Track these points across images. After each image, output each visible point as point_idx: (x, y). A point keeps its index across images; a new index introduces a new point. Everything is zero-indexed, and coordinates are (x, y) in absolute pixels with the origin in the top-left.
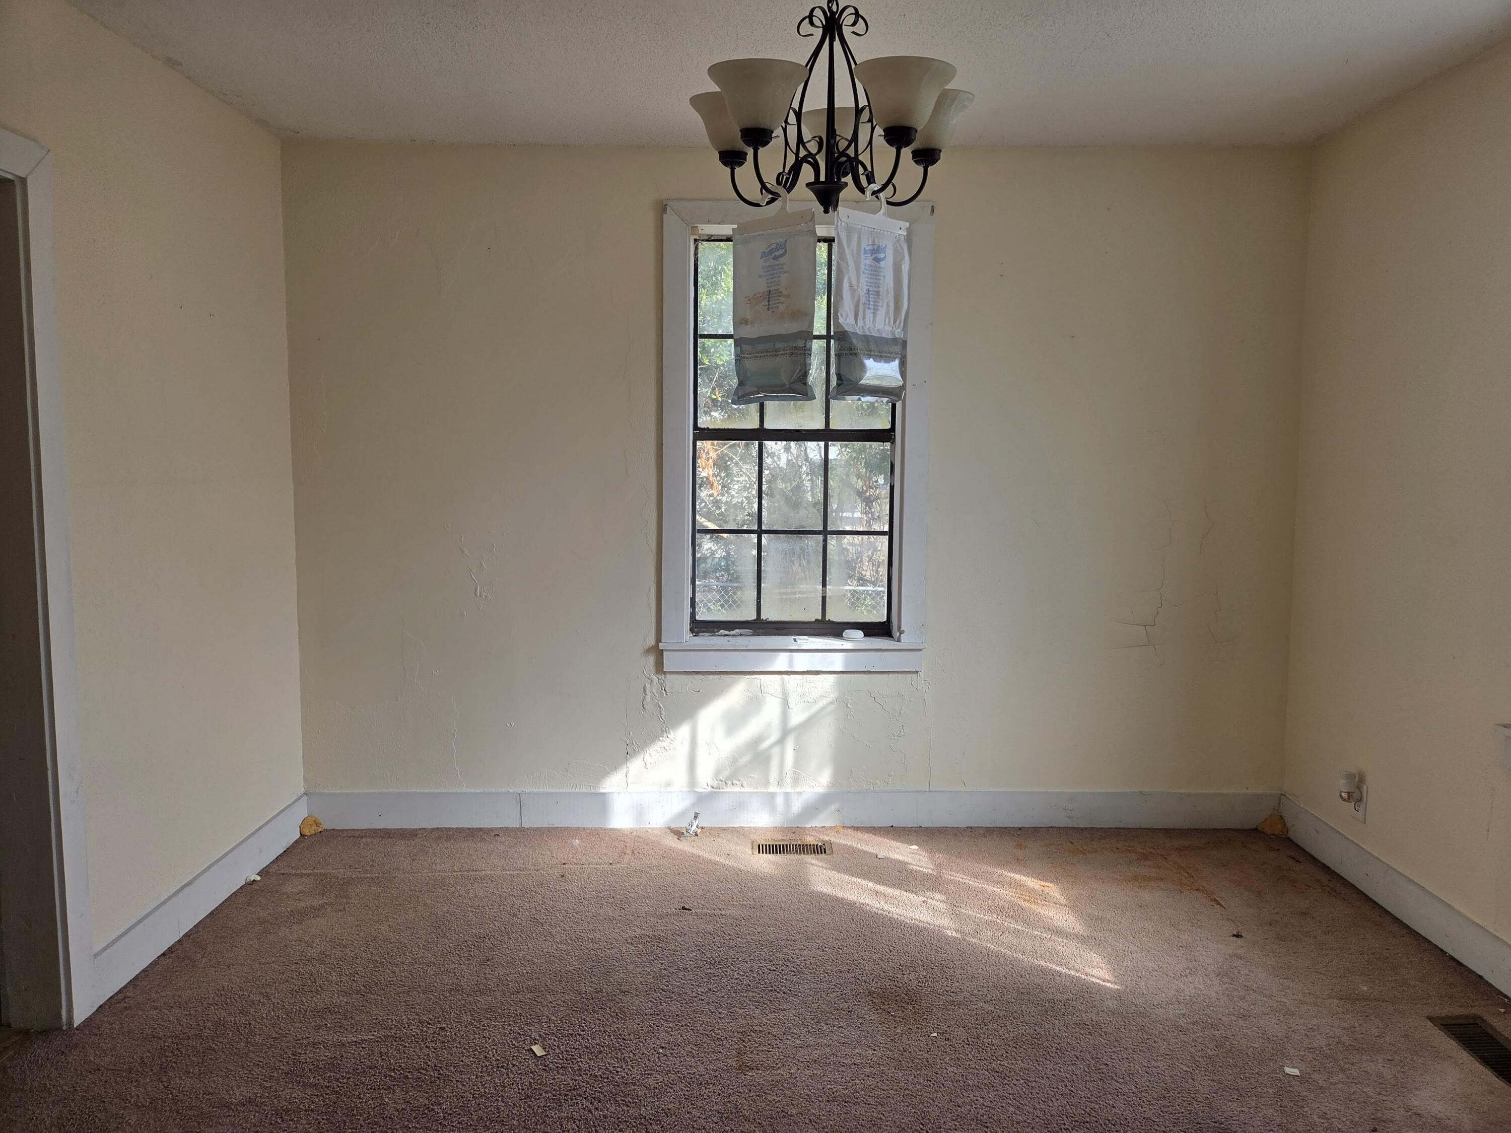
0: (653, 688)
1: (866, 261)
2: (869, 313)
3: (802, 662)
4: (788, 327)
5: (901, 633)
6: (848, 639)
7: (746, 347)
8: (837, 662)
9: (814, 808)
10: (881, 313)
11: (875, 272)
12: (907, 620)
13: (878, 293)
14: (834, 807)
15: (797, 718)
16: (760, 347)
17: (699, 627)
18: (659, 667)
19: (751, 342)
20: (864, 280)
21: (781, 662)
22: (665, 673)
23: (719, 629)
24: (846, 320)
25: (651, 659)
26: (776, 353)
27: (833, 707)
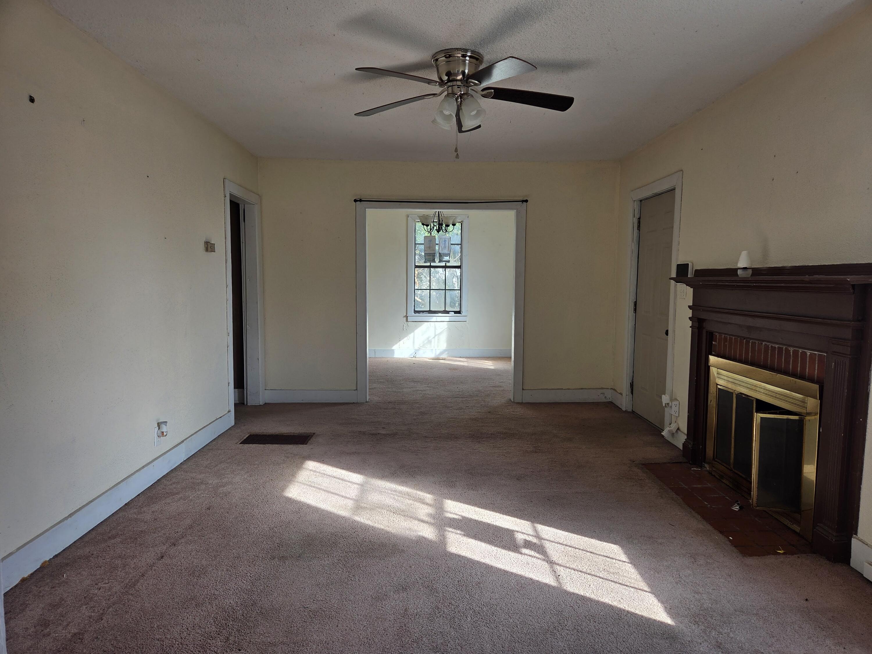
0: (405, 325)
1: (443, 242)
2: (444, 250)
3: (439, 319)
4: (433, 252)
5: (462, 312)
6: (450, 314)
7: (426, 255)
8: (447, 319)
9: (442, 353)
10: (446, 250)
11: (445, 244)
12: (463, 310)
13: (445, 247)
14: (446, 352)
15: (438, 332)
16: (428, 255)
17: (415, 312)
18: (407, 321)
19: (427, 254)
20: (443, 245)
21: (434, 319)
22: (408, 322)
23: (421, 312)
24: (441, 252)
25: (405, 318)
26: (430, 256)
27: (446, 330)
